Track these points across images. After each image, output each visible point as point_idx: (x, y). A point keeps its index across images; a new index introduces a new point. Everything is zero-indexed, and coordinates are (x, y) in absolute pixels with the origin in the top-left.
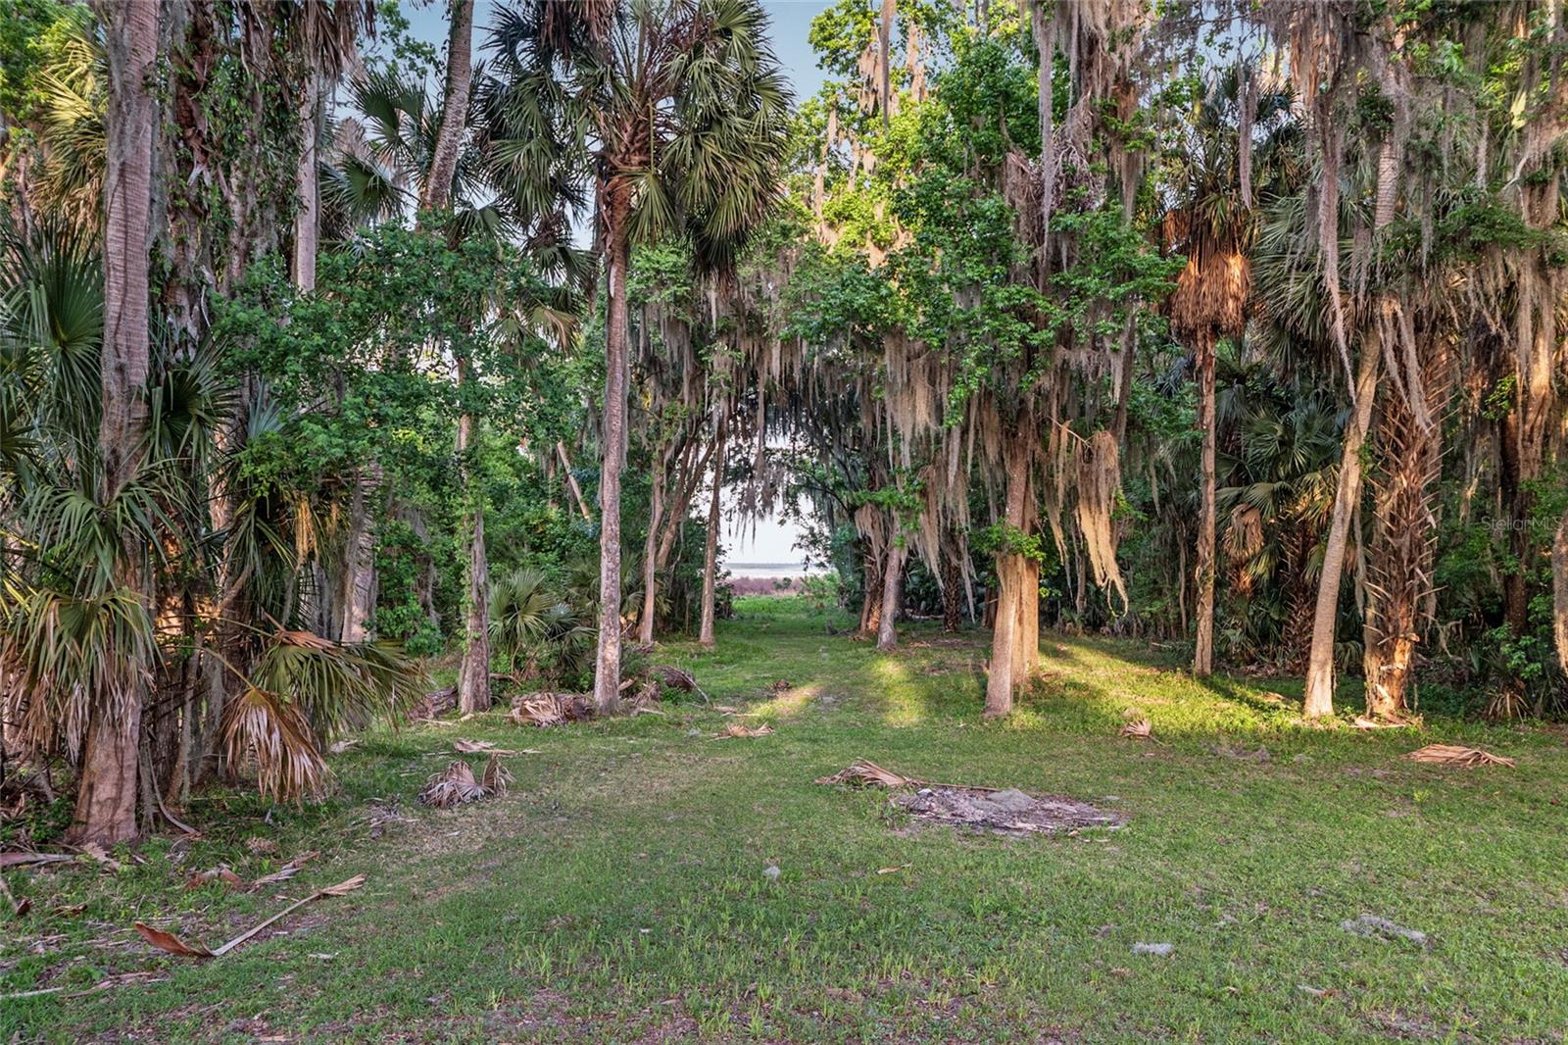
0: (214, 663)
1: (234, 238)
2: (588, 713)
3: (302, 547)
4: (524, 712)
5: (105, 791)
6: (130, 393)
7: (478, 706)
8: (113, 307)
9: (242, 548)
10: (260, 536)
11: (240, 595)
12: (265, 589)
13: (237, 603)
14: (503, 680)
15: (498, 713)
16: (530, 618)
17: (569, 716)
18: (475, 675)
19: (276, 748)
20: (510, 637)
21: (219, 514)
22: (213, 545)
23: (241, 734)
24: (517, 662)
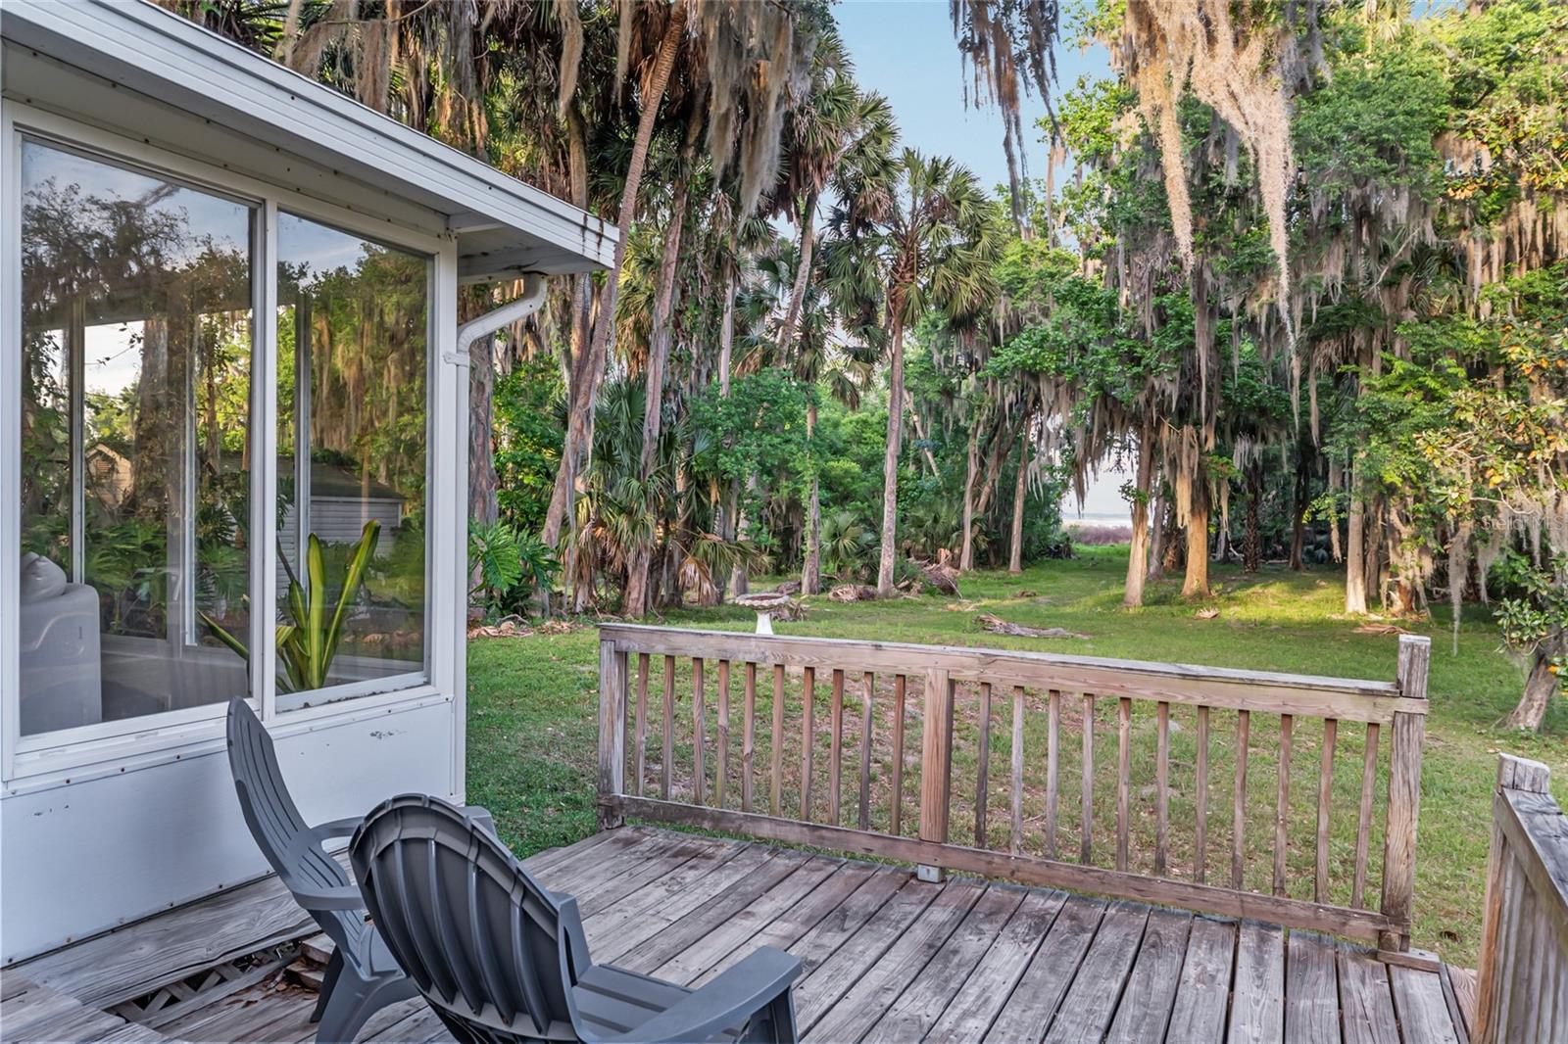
0: (675, 546)
1: (693, 364)
2: (872, 596)
3: (713, 499)
4: (836, 595)
5: (634, 595)
6: (652, 439)
7: (812, 591)
8: (648, 407)
9: (690, 500)
10: (698, 496)
11: (688, 519)
12: (699, 518)
13: (686, 523)
14: (830, 578)
15: (823, 596)
16: (847, 541)
17: (861, 598)
18: (811, 573)
19: (697, 579)
20: (835, 551)
21: (680, 485)
22: (678, 497)
23: (685, 573)
24: (839, 569)
